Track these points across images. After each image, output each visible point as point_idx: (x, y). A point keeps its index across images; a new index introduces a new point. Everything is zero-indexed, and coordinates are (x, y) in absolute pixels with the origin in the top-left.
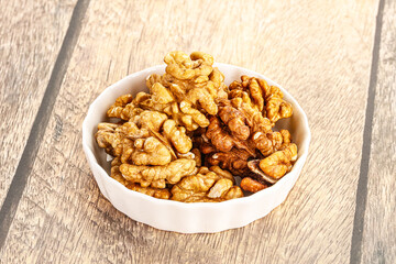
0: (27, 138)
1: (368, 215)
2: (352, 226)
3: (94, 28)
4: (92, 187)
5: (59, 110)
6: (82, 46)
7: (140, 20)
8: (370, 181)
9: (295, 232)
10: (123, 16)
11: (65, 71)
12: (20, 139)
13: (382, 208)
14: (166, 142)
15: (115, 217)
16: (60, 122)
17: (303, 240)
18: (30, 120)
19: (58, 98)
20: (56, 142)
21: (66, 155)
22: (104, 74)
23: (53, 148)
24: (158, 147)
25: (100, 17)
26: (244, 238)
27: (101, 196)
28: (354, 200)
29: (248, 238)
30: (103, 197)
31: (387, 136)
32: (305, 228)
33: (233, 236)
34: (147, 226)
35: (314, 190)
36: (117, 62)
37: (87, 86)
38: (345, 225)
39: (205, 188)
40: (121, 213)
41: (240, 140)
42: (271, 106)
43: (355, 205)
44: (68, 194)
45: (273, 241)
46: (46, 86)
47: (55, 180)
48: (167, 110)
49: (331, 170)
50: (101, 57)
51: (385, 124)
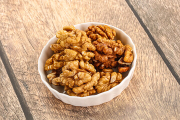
0: (16, 96)
1: (167, 57)
2: (165, 64)
3: (4, 35)
4: (58, 102)
5: (19, 78)
6: (6, 45)
7: (20, 22)
8: (158, 43)
9: (147, 78)
10: (12, 24)
11: (8, 60)
12: (14, 98)
13: (170, 51)
14: (85, 71)
15: (77, 110)
16: (24, 82)
17: (152, 80)
18: (11, 88)
19: (14, 72)
20: (29, 91)
21: (37, 95)
22: (24, 52)
23: (30, 94)
24: (85, 75)
25: (3, 29)
26: (131, 91)
27: (65, 104)
28: (158, 54)
29: (132, 90)
30: (66, 104)
31: (150, 21)
32: (149, 75)
33: (126, 92)
34: (92, 107)
35: (140, 58)
36: (25, 45)
37: (22, 61)
38: (162, 65)
39: (108, 80)
40: (78, 107)
41: (110, 55)
42: (109, 34)
43: (160, 56)
44: (51, 110)
45: (142, 86)
46: (5, 70)
47: (42, 107)
48: (77, 58)
49: (140, 46)
50: (17, 46)
51: (146, 17)
